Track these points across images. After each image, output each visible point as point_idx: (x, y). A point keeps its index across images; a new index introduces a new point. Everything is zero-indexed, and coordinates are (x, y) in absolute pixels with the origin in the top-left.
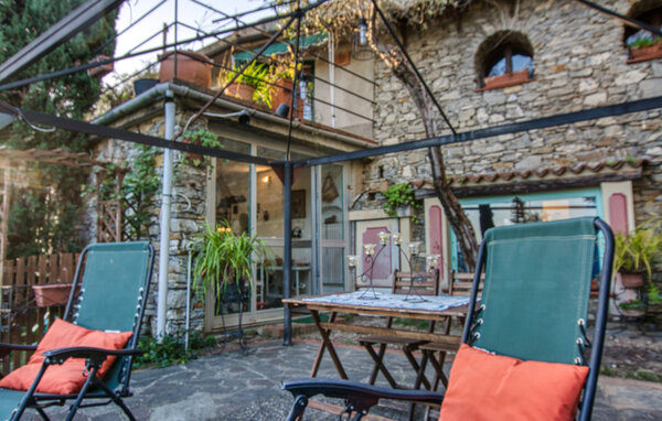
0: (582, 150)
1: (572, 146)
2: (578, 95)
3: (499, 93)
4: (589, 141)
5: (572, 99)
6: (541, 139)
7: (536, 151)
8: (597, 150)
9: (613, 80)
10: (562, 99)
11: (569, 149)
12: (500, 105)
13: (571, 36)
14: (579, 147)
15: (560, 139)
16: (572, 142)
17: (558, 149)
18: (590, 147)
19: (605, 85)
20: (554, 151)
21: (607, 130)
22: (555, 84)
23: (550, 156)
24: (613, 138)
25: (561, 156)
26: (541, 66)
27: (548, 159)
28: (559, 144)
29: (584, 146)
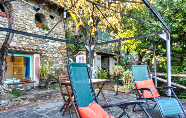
0: (27, 44)
1: (25, 42)
2: (26, 29)
3: (3, 18)
4: (28, 42)
5: (24, 29)
6: (16, 38)
7: (15, 41)
8: (30, 45)
9: (33, 29)
10: (22, 28)
11: (24, 43)
12: (3, 22)
13: (24, 12)
14: (26, 43)
15: (22, 39)
16: (24, 41)
17: (21, 42)
18: (29, 44)
19: (32, 29)
20: (20, 42)
21: (32, 40)
22: (20, 23)
23: (19, 43)
24: (33, 43)
25: (22, 44)
26: (16, 16)
27: (18, 44)
28: (21, 41)
29: (27, 43)
